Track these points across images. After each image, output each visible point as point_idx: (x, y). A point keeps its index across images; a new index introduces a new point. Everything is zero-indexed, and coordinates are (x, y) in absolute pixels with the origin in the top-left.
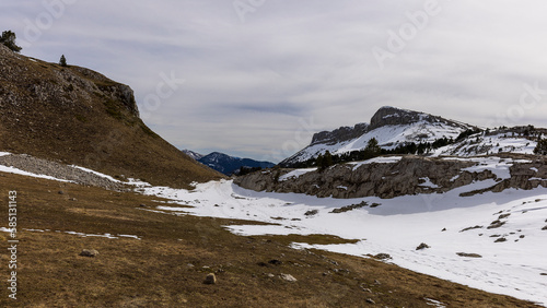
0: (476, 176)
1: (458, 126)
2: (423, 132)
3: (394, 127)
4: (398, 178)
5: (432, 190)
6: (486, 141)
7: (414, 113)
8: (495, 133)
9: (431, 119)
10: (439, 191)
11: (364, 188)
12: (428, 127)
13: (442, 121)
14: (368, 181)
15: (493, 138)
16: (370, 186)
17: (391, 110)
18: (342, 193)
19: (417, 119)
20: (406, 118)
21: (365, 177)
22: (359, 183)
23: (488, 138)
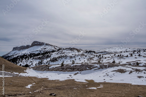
0: (95, 67)
1: (53, 46)
2: (45, 47)
3: (38, 46)
4: (82, 68)
5: (89, 70)
6: (64, 51)
7: (43, 43)
8: (65, 49)
9: (47, 44)
10: (90, 70)
11: (75, 70)
12: (46, 46)
13: (49, 45)
14: (76, 68)
15: (65, 50)
16: (76, 69)
17: (37, 42)
18: (70, 71)
19: (44, 44)
20: (41, 44)
21: (75, 68)
22: (74, 69)
23: (64, 50)
